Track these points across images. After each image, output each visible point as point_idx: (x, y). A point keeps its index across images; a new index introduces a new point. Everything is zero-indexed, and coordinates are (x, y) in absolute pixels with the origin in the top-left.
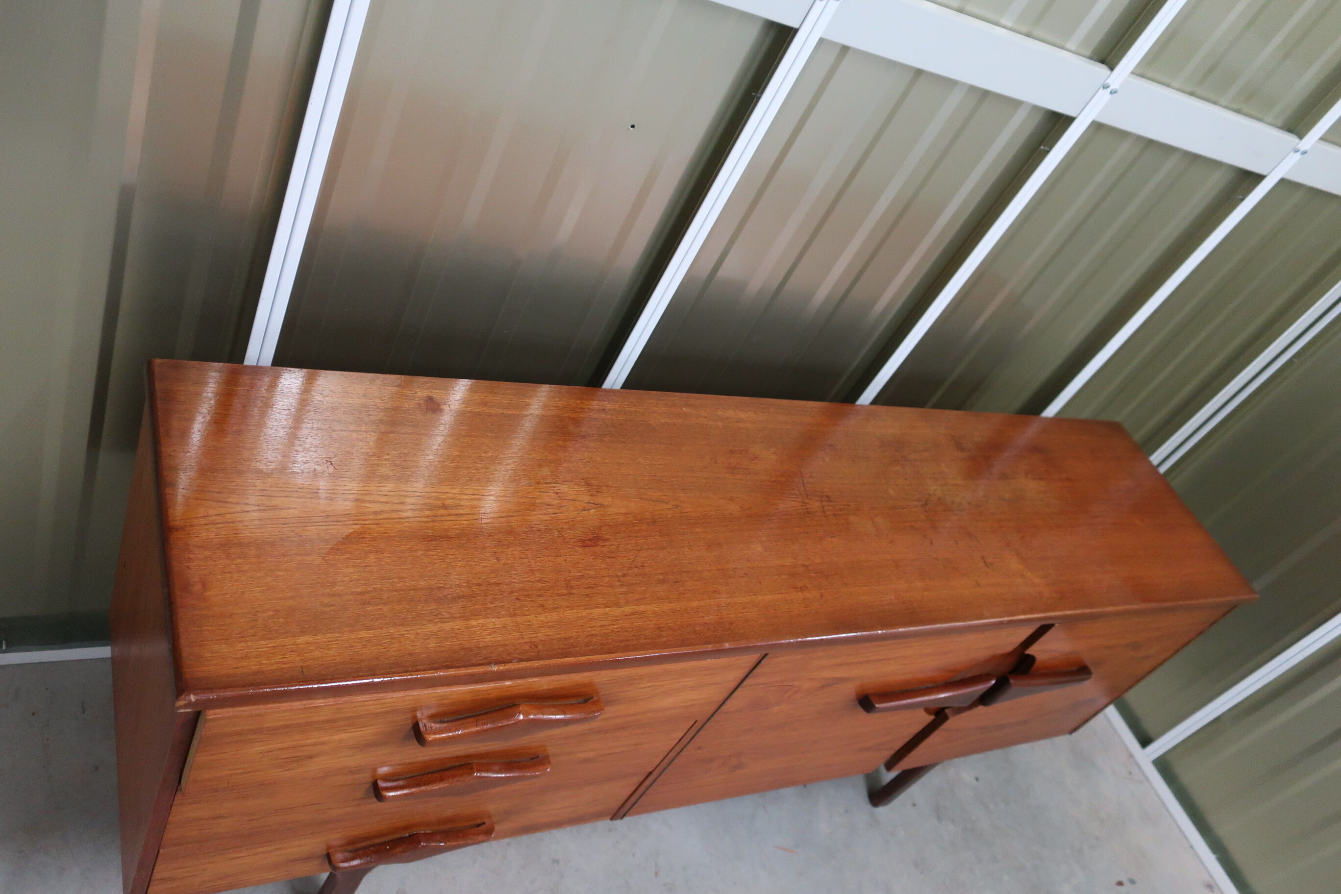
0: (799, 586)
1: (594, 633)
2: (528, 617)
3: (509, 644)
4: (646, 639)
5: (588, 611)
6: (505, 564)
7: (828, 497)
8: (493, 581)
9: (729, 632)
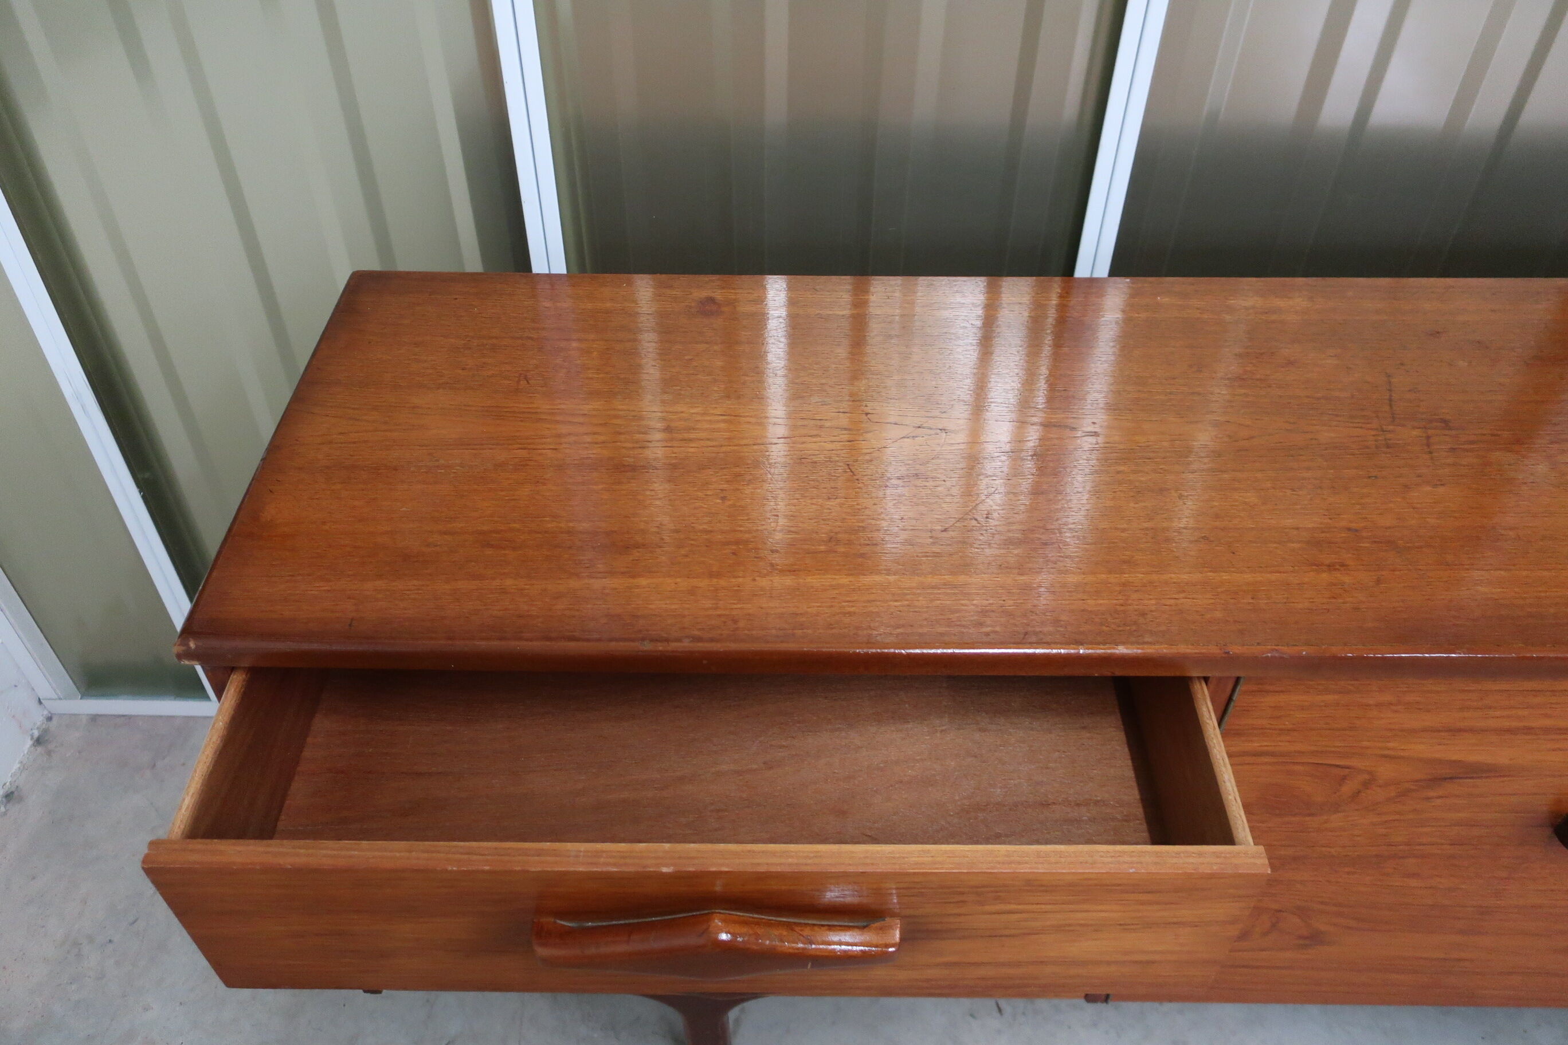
0: (1327, 562)
1: (852, 609)
2: (741, 580)
3: (689, 615)
4: (949, 626)
5: (851, 578)
6: (734, 506)
7: (1444, 421)
8: (701, 527)
9: (1134, 628)
